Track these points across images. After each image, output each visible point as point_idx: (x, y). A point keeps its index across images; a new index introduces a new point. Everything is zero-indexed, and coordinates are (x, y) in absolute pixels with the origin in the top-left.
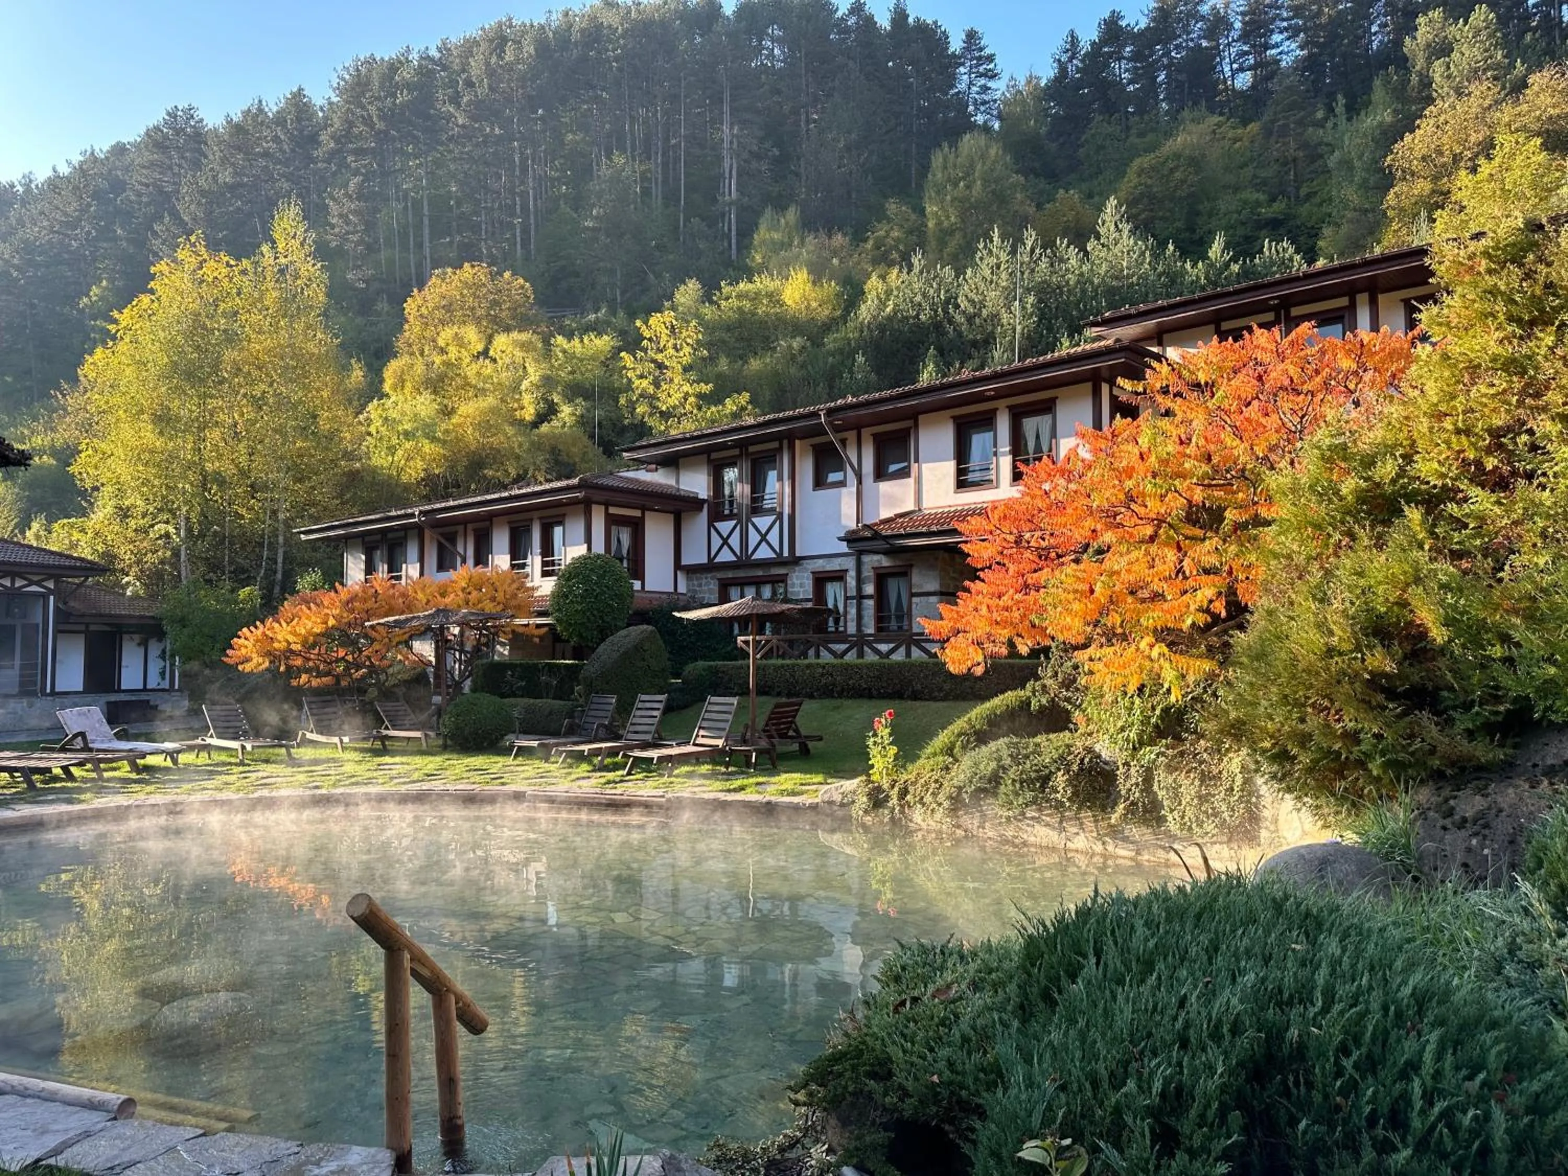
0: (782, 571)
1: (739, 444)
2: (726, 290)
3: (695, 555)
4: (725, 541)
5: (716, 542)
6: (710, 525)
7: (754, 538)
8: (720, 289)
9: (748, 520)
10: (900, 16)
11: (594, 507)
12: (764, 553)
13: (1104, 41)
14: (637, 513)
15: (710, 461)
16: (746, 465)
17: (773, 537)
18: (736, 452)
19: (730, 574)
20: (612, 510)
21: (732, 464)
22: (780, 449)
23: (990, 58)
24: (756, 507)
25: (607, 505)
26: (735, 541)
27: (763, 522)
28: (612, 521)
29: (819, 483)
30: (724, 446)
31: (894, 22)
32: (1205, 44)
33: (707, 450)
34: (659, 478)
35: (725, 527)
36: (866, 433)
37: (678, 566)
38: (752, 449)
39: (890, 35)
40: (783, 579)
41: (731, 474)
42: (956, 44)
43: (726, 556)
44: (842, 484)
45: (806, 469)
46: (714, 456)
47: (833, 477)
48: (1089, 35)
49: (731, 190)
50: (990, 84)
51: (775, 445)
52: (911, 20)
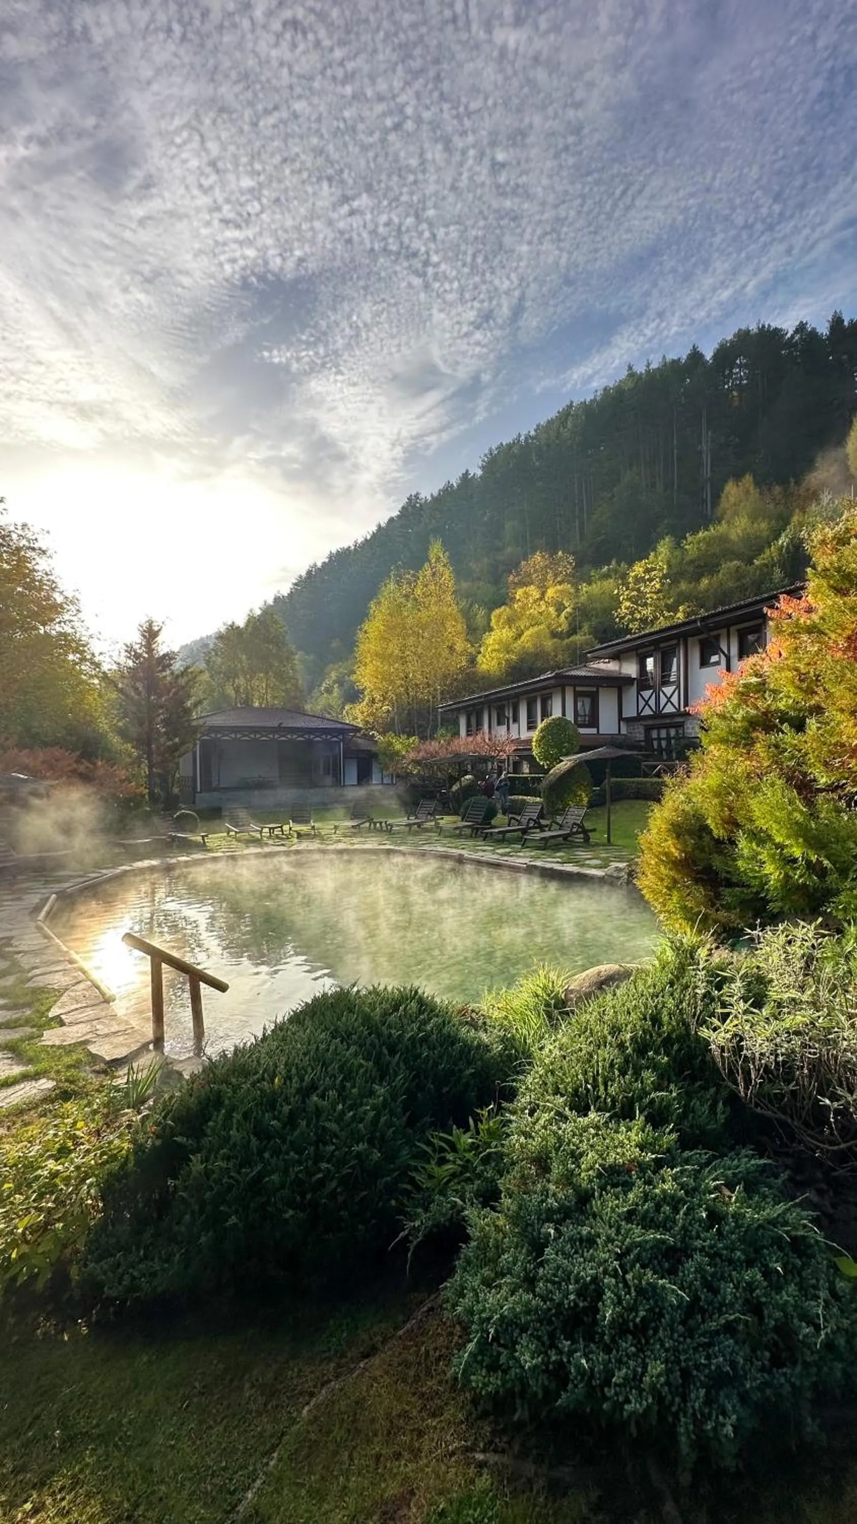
0: (680, 720)
1: (651, 643)
2: (690, 539)
3: (630, 711)
4: (647, 703)
5: (642, 703)
6: (638, 693)
7: (663, 700)
8: (686, 539)
9: (660, 689)
11: (567, 688)
12: (669, 709)
14: (594, 689)
15: (637, 655)
16: (659, 656)
17: (675, 699)
18: (652, 648)
19: (650, 722)
20: (578, 689)
21: (651, 656)
22: (678, 645)
24: (665, 682)
25: (575, 686)
26: (652, 702)
27: (668, 690)
28: (577, 695)
29: (704, 663)
30: (642, 646)
31: (832, 328)
33: (636, 648)
34: (611, 667)
35: (646, 694)
36: (733, 629)
37: (621, 718)
38: (662, 645)
39: (828, 338)
40: (681, 725)
41: (650, 663)
43: (647, 712)
44: (718, 663)
45: (695, 657)
46: (640, 651)
47: (714, 659)
49: (707, 472)
51: (674, 642)
52: (846, 323)
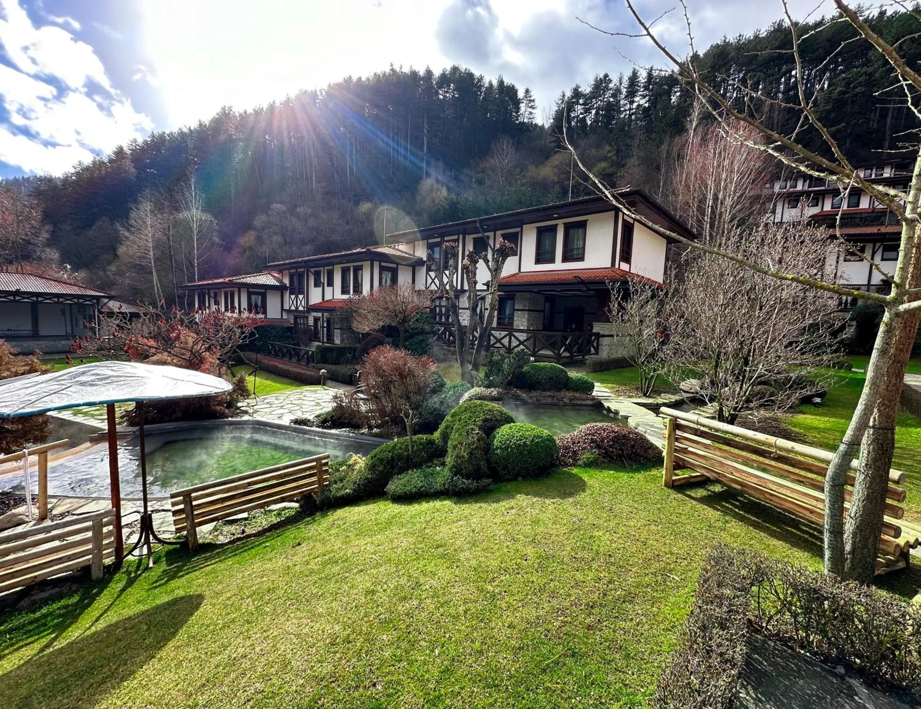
1: (439, 235)
3: (420, 285)
4: (433, 281)
6: (427, 273)
9: (443, 272)
10: (501, 83)
11: (374, 262)
13: (573, 97)
15: (428, 244)
20: (383, 264)
22: (458, 240)
23: (533, 101)
25: (381, 261)
26: (437, 281)
28: (382, 269)
31: (499, 84)
32: (611, 100)
33: (428, 238)
37: (282, 309)
39: (498, 89)
42: (521, 94)
43: (293, 308)
48: (569, 94)
50: (533, 111)
51: (455, 237)
52: (505, 84)
